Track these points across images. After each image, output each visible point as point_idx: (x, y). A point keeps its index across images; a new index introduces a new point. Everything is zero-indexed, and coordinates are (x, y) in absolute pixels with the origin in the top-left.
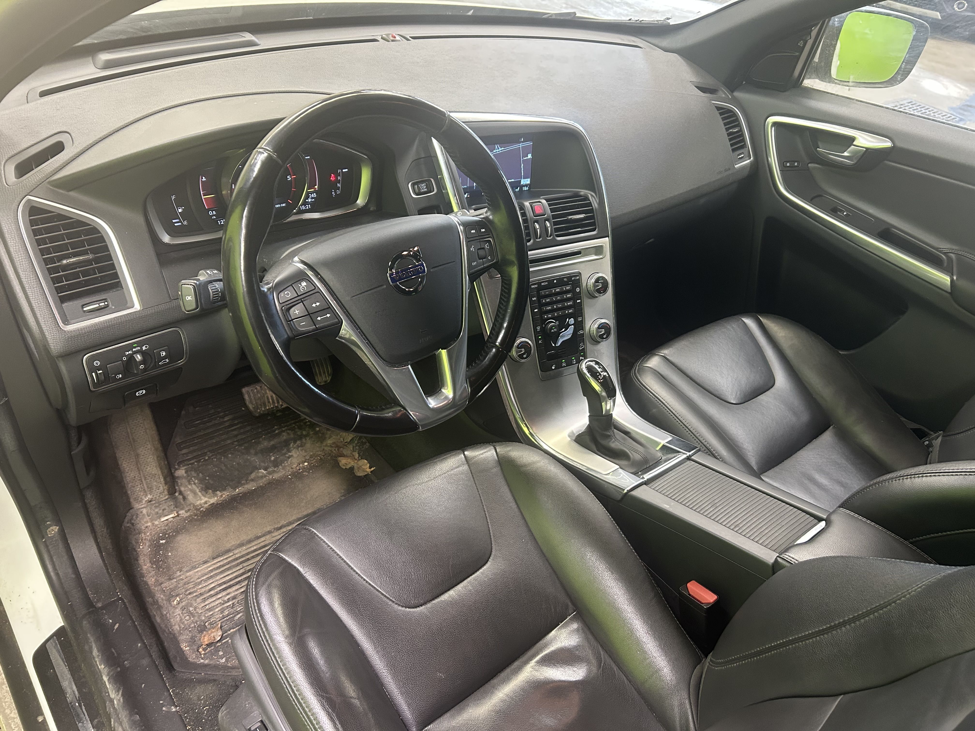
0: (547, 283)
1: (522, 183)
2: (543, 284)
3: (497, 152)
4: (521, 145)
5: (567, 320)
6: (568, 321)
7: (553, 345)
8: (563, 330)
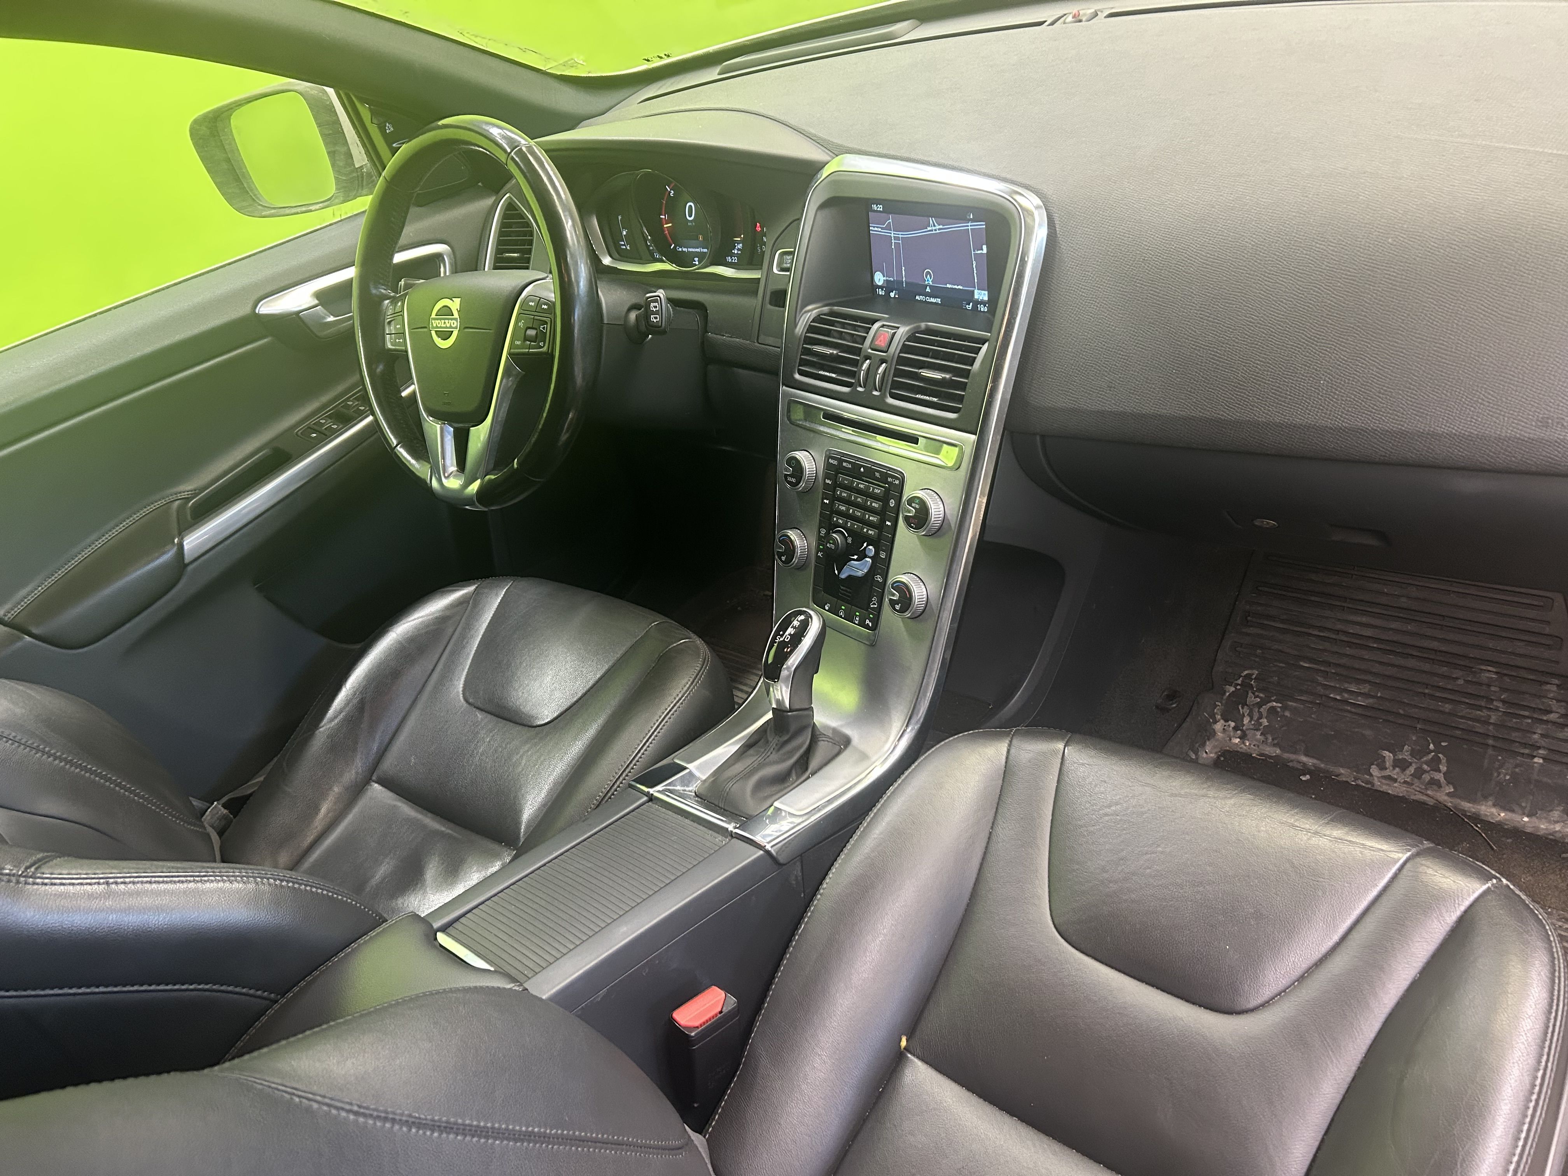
0: (850, 466)
1: (976, 297)
2: (844, 464)
3: (932, 230)
4: (970, 226)
5: (865, 545)
6: (865, 548)
7: (836, 572)
8: (855, 557)
